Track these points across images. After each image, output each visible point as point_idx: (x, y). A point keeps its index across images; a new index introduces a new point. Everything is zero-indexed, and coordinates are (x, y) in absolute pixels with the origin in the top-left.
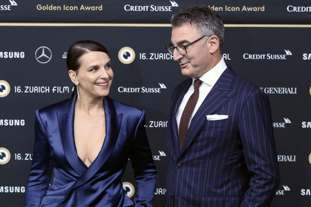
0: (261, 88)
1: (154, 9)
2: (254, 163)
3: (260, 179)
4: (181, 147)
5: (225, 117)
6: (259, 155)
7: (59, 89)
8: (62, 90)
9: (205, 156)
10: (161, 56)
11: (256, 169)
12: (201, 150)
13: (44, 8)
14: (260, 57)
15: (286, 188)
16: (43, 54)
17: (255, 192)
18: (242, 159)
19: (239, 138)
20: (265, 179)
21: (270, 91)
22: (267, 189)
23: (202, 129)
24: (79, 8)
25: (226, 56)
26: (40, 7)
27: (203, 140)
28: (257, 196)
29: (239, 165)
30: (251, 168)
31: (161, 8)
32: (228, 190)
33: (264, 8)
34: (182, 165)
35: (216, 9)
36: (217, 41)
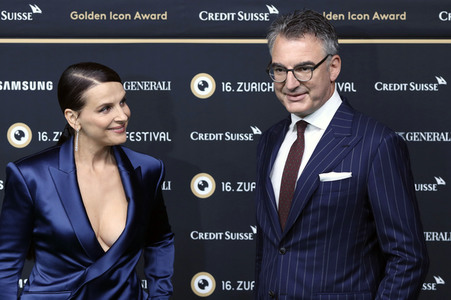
0: (401, 134)
1: (243, 17)
2: (392, 240)
3: (403, 263)
4: (284, 224)
6: (398, 229)
9: (321, 235)
10: (254, 87)
11: (395, 249)
12: (314, 226)
13: (82, 17)
14: (400, 87)
15: (439, 280)
17: (395, 283)
18: (373, 236)
19: (368, 205)
20: (409, 263)
21: (414, 137)
22: (412, 277)
23: (315, 194)
24: (133, 17)
25: (349, 87)
26: (75, 16)
27: (315, 210)
28: (398, 288)
29: (370, 246)
30: (388, 248)
31: (254, 16)
32: (355, 284)
33: (405, 15)
34: (288, 248)
35: (335, 17)
36: (338, 64)
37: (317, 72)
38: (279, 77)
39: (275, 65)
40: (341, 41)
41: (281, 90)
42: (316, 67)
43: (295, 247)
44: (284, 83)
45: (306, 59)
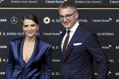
4: (64, 57)
5: (81, 44)
7: (20, 34)
8: (21, 34)
9: (74, 60)
10: (60, 21)
12: (72, 57)
14: (99, 21)
16: (14, 20)
21: (103, 34)
23: (72, 49)
24: (28, 2)
27: (72, 53)
34: (65, 64)
36: (77, 14)
37: (71, 16)
39: (61, 16)
41: (63, 22)
43: (67, 63)
44: (63, 20)
45: (68, 13)
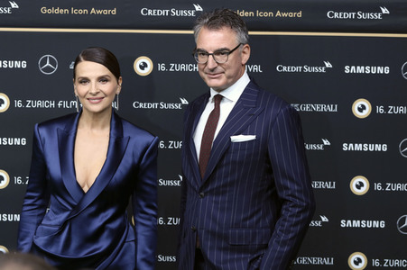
0: (296, 105)
1: (175, 13)
2: (287, 188)
3: (294, 206)
4: (203, 174)
5: (252, 137)
6: (292, 180)
8: (68, 105)
9: (232, 184)
10: (182, 67)
11: (289, 195)
12: (226, 177)
13: (49, 11)
14: (296, 69)
15: (324, 219)
16: (48, 64)
17: (289, 221)
18: (272, 185)
19: (268, 162)
20: (299, 206)
21: (307, 108)
22: (301, 218)
23: (227, 151)
25: (257, 68)
26: (44, 10)
27: (227, 164)
28: (291, 226)
29: (270, 192)
30: (283, 194)
31: (183, 13)
32: (258, 221)
33: (300, 13)
34: (206, 194)
35: (247, 14)
36: (248, 51)
37: (231, 56)
38: (202, 59)
39: (199, 50)
40: (250, 33)
41: (203, 70)
42: (231, 52)
43: (211, 192)
44: (206, 64)
45: (223, 46)
